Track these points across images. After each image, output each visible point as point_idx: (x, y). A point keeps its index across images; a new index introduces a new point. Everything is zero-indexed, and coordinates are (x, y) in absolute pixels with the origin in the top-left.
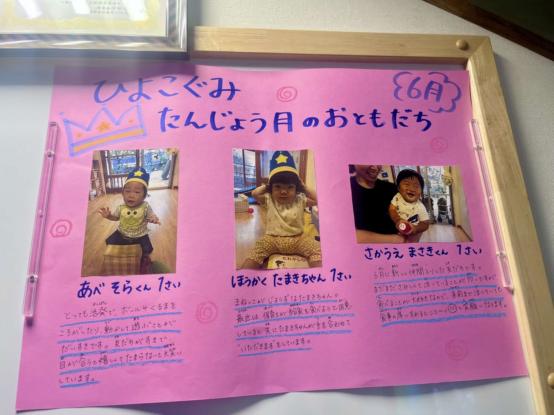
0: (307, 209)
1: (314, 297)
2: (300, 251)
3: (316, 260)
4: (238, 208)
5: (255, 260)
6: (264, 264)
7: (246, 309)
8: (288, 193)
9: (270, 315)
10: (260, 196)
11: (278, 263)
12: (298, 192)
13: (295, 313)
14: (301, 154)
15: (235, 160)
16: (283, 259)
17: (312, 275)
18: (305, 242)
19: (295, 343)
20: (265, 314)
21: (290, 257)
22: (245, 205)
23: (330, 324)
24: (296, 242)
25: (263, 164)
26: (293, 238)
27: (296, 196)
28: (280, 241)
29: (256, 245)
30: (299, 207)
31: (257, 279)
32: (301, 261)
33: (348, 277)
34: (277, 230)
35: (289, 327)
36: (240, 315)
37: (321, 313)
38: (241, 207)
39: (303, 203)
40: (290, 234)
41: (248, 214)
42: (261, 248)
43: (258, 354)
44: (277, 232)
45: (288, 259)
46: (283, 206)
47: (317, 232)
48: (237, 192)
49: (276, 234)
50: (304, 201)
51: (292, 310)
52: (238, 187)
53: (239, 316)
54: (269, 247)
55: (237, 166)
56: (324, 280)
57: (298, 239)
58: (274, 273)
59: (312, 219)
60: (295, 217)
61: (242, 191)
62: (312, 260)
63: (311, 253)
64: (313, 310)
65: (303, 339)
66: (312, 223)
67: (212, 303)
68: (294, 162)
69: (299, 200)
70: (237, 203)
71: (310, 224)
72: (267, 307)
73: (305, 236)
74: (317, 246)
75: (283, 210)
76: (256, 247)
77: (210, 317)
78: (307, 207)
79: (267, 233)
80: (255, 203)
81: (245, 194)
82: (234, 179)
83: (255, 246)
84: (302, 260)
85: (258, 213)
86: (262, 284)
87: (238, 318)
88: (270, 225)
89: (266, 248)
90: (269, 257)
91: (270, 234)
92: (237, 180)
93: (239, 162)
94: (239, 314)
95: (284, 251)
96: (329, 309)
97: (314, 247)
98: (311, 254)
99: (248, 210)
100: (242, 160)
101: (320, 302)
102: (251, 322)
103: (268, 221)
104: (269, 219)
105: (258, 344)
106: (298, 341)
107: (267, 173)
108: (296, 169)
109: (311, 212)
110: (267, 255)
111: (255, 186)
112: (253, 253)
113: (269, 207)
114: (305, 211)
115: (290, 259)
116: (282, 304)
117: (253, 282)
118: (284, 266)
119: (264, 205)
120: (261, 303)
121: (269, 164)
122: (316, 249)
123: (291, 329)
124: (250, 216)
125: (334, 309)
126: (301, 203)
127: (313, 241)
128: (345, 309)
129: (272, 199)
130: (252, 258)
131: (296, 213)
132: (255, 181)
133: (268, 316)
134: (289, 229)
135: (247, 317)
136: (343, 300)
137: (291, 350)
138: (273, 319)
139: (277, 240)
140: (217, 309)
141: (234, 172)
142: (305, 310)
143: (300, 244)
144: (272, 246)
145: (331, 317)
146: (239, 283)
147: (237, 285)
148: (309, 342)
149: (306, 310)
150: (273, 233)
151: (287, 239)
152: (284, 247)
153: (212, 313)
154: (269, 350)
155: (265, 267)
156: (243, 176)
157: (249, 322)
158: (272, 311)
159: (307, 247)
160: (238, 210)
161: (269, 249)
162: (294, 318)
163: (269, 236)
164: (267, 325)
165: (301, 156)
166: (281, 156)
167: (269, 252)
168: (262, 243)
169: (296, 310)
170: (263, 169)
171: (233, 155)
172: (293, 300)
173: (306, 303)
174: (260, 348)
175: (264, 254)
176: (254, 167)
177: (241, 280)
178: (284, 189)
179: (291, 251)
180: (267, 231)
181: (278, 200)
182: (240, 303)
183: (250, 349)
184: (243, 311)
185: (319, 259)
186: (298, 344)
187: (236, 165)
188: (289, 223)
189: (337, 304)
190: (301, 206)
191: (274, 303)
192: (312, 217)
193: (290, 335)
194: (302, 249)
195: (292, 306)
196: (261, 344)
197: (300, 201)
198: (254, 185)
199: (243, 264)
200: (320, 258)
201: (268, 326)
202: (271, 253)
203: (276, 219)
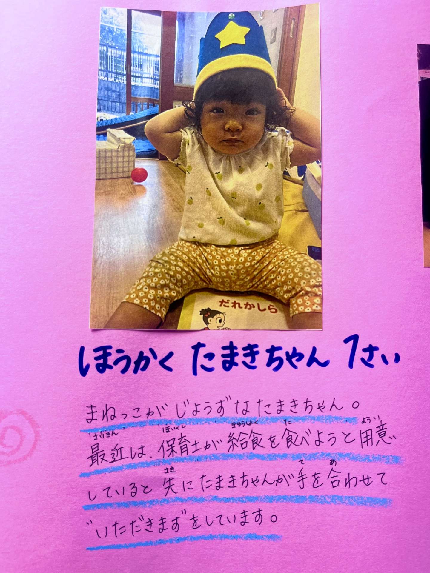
0: (293, 171)
1: (295, 405)
2: (266, 286)
3: (306, 310)
4: (106, 168)
5: (145, 306)
6: (169, 316)
7: (115, 432)
8: (243, 128)
9: (177, 448)
10: (167, 135)
11: (207, 314)
12: (271, 124)
13: (242, 445)
14: (285, 18)
15: (104, 37)
16: (221, 306)
17: (294, 349)
18: (282, 260)
19: (239, 519)
20: (165, 445)
21: (238, 300)
22: (126, 159)
23: (333, 480)
24: (258, 262)
25: (181, 49)
26: (250, 251)
27: (264, 135)
28: (214, 257)
29: (151, 266)
30: (271, 166)
31: (147, 354)
32: (268, 311)
33: (391, 358)
34: (210, 227)
35: (226, 478)
36: (98, 447)
37: (312, 449)
38: (115, 165)
39: (282, 155)
40: (241, 240)
41: (132, 183)
42: (163, 274)
43: (139, 544)
44: (208, 234)
45: (234, 306)
46: (230, 161)
47: (315, 235)
48: (104, 124)
49: (205, 239)
50: (286, 148)
51: (236, 436)
52: (109, 110)
53: (95, 448)
54: (184, 274)
55: (109, 54)
56: (325, 364)
57: (264, 252)
58: (194, 339)
59: (303, 198)
60: (258, 194)
61: (120, 122)
62: (297, 309)
63: (293, 293)
64: (289, 440)
65: (259, 511)
66: (303, 211)
67: (24, 413)
68: (264, 41)
69: (271, 145)
70: (103, 154)
71: (299, 213)
72: (171, 426)
73: (283, 246)
74: (313, 272)
75: (228, 173)
76: (148, 272)
77: (18, 449)
78: (291, 166)
79: (182, 235)
80: (152, 155)
81: (128, 131)
82: (100, 89)
83: (147, 269)
84: (269, 309)
85: (159, 182)
86: (163, 369)
87: (93, 453)
88: (190, 215)
89: (178, 275)
90: (182, 299)
91: (191, 237)
92: (106, 93)
93: (117, 42)
94: (96, 442)
95: (223, 283)
96: (333, 438)
97: (303, 275)
98: (296, 294)
99: (133, 172)
100: (125, 37)
101: (309, 421)
102: (125, 464)
103: (186, 203)
104: (187, 198)
105: (142, 518)
106: (245, 516)
107: (190, 73)
108: (269, 60)
109: (303, 179)
110: (178, 292)
111: (157, 108)
112: (142, 288)
113: (190, 167)
114: (287, 177)
115: (237, 306)
116: (211, 420)
117: (137, 363)
118: (222, 323)
119: (176, 161)
120: (156, 416)
121: (197, 49)
122: (309, 281)
123: (231, 484)
124: (138, 189)
125: (347, 441)
126: (278, 154)
127: (302, 259)
128: (375, 442)
129: (201, 144)
130: (137, 301)
131: (261, 181)
132: (155, 95)
133: (173, 450)
134: (241, 226)
135: (116, 452)
136: (372, 419)
137: (227, 537)
138: (185, 458)
139: (208, 254)
140: (38, 429)
141: (100, 70)
142: (270, 439)
143: (268, 265)
144: (194, 271)
145: (336, 460)
146: (98, 366)
147: (93, 371)
148: (274, 519)
149: (272, 439)
150: (197, 235)
151: (233, 253)
152: (225, 274)
153: (22, 438)
154: (169, 533)
155: (171, 324)
156: (123, 80)
157: (121, 465)
158: (182, 438)
159: (285, 274)
160: (106, 173)
161: (186, 278)
162: (240, 457)
163: (187, 244)
164: (169, 471)
165: (284, 25)
166: (232, 26)
167: (186, 284)
168: (166, 262)
169: (245, 436)
170: (181, 62)
171: (101, 23)
172: (240, 411)
173: (274, 420)
174: (146, 530)
175: (171, 290)
176: (157, 56)
177: (105, 356)
178: (234, 116)
179: (242, 285)
180: (182, 229)
181: (215, 148)
182: (98, 415)
183: (118, 532)
184: (105, 436)
185: (314, 307)
186: (245, 522)
187: (107, 51)
188: (240, 209)
189: (355, 430)
190: (276, 163)
191: (189, 415)
192: (303, 192)
193: (226, 500)
194: (273, 280)
195: (236, 425)
196: (150, 521)
197: (274, 151)
198: (154, 106)
199: (111, 315)
200: (319, 304)
201: (170, 475)
202: (188, 289)
203: (209, 200)
